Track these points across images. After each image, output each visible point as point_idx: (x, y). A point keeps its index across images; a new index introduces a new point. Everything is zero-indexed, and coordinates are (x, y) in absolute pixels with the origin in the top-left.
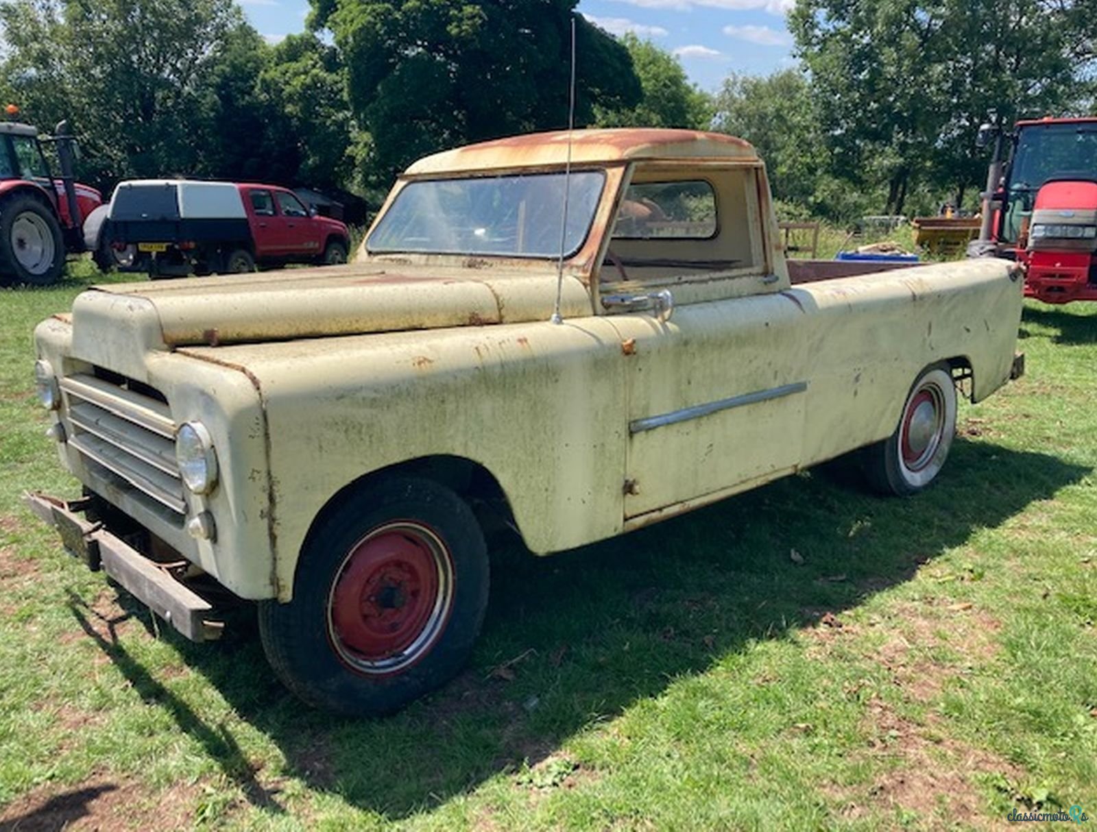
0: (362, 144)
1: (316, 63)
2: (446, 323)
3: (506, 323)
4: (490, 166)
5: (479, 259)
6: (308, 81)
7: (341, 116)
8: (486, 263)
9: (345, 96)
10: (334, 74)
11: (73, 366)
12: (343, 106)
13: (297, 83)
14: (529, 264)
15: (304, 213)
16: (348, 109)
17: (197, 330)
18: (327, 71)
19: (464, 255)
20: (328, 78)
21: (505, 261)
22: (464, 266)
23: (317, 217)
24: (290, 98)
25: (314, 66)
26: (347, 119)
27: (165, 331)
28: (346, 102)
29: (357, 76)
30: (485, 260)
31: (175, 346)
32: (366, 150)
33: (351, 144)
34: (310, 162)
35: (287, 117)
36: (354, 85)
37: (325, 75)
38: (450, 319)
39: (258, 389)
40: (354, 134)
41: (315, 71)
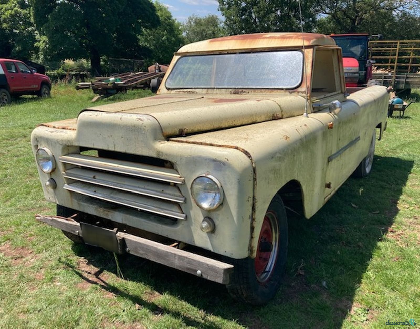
0: (42, 41)
1: (16, 5)
2: (264, 119)
3: (284, 118)
4: (230, 49)
5: (241, 90)
6: (13, 13)
7: (30, 29)
8: (244, 92)
9: (32, 20)
10: (25, 10)
11: (68, 150)
12: (31, 24)
13: (8, 13)
14: (273, 91)
15: (30, 72)
16: (33, 26)
17: (176, 129)
18: (21, 9)
19: (231, 88)
20: (22, 12)
21: (257, 91)
22: (231, 94)
23: (36, 73)
24: (5, 21)
25: (15, 6)
26: (33, 31)
27: (163, 130)
28: (32, 23)
29: (38, 11)
30: (244, 90)
31: (168, 138)
32: (44, 44)
33: (36, 41)
34: (17, 49)
35: (3, 29)
36: (36, 16)
37: (21, 10)
38: (266, 118)
39: (250, 157)
40: (37, 37)
41: (16, 8)
